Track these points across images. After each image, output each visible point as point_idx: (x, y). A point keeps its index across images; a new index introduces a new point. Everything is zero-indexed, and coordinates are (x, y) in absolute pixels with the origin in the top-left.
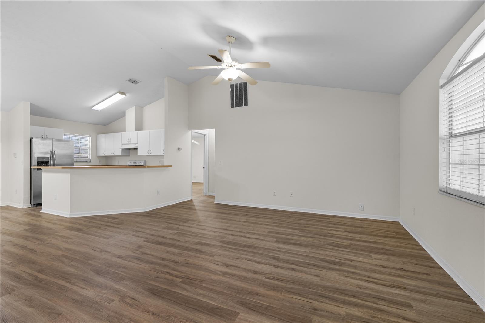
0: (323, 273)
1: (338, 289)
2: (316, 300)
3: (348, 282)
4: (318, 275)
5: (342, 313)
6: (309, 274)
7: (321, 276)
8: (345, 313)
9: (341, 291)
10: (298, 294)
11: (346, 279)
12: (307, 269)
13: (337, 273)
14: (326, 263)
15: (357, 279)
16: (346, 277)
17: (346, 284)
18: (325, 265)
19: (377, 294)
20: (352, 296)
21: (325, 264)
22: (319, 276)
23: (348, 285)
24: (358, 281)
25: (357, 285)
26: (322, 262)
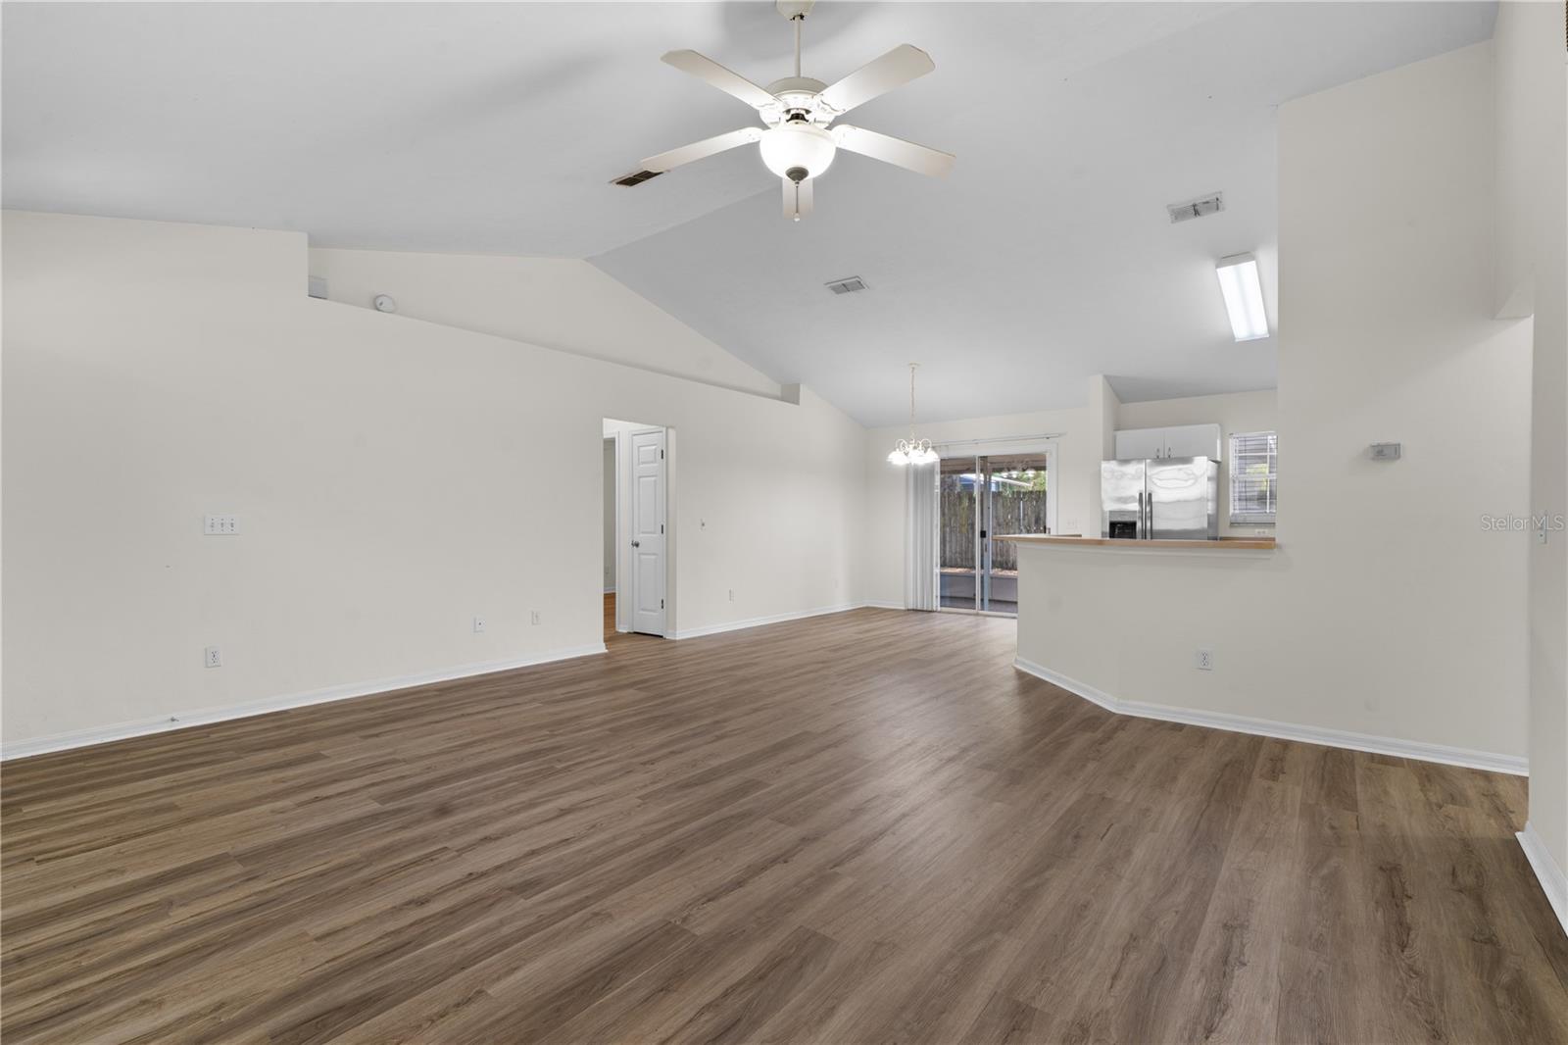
0: (319, 958)
1: (226, 946)
2: (267, 891)
3: (203, 991)
4: (328, 939)
5: (181, 910)
6: (356, 924)
7: (314, 943)
8: (171, 914)
9: (214, 948)
10: (322, 874)
11: (217, 998)
12: (389, 931)
13: (266, 992)
14: (350, 997)
15: (169, 1025)
16: (220, 1006)
17: (206, 979)
18: (347, 986)
19: (68, 1025)
20: (166, 962)
21: (348, 990)
22: (318, 939)
23: (196, 982)
24: (159, 1023)
25: (158, 1004)
26: (370, 988)
